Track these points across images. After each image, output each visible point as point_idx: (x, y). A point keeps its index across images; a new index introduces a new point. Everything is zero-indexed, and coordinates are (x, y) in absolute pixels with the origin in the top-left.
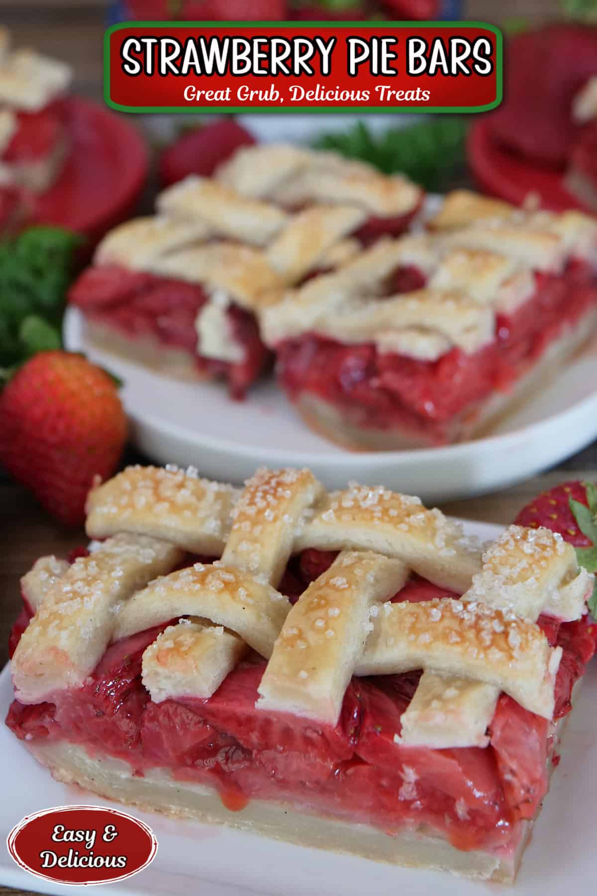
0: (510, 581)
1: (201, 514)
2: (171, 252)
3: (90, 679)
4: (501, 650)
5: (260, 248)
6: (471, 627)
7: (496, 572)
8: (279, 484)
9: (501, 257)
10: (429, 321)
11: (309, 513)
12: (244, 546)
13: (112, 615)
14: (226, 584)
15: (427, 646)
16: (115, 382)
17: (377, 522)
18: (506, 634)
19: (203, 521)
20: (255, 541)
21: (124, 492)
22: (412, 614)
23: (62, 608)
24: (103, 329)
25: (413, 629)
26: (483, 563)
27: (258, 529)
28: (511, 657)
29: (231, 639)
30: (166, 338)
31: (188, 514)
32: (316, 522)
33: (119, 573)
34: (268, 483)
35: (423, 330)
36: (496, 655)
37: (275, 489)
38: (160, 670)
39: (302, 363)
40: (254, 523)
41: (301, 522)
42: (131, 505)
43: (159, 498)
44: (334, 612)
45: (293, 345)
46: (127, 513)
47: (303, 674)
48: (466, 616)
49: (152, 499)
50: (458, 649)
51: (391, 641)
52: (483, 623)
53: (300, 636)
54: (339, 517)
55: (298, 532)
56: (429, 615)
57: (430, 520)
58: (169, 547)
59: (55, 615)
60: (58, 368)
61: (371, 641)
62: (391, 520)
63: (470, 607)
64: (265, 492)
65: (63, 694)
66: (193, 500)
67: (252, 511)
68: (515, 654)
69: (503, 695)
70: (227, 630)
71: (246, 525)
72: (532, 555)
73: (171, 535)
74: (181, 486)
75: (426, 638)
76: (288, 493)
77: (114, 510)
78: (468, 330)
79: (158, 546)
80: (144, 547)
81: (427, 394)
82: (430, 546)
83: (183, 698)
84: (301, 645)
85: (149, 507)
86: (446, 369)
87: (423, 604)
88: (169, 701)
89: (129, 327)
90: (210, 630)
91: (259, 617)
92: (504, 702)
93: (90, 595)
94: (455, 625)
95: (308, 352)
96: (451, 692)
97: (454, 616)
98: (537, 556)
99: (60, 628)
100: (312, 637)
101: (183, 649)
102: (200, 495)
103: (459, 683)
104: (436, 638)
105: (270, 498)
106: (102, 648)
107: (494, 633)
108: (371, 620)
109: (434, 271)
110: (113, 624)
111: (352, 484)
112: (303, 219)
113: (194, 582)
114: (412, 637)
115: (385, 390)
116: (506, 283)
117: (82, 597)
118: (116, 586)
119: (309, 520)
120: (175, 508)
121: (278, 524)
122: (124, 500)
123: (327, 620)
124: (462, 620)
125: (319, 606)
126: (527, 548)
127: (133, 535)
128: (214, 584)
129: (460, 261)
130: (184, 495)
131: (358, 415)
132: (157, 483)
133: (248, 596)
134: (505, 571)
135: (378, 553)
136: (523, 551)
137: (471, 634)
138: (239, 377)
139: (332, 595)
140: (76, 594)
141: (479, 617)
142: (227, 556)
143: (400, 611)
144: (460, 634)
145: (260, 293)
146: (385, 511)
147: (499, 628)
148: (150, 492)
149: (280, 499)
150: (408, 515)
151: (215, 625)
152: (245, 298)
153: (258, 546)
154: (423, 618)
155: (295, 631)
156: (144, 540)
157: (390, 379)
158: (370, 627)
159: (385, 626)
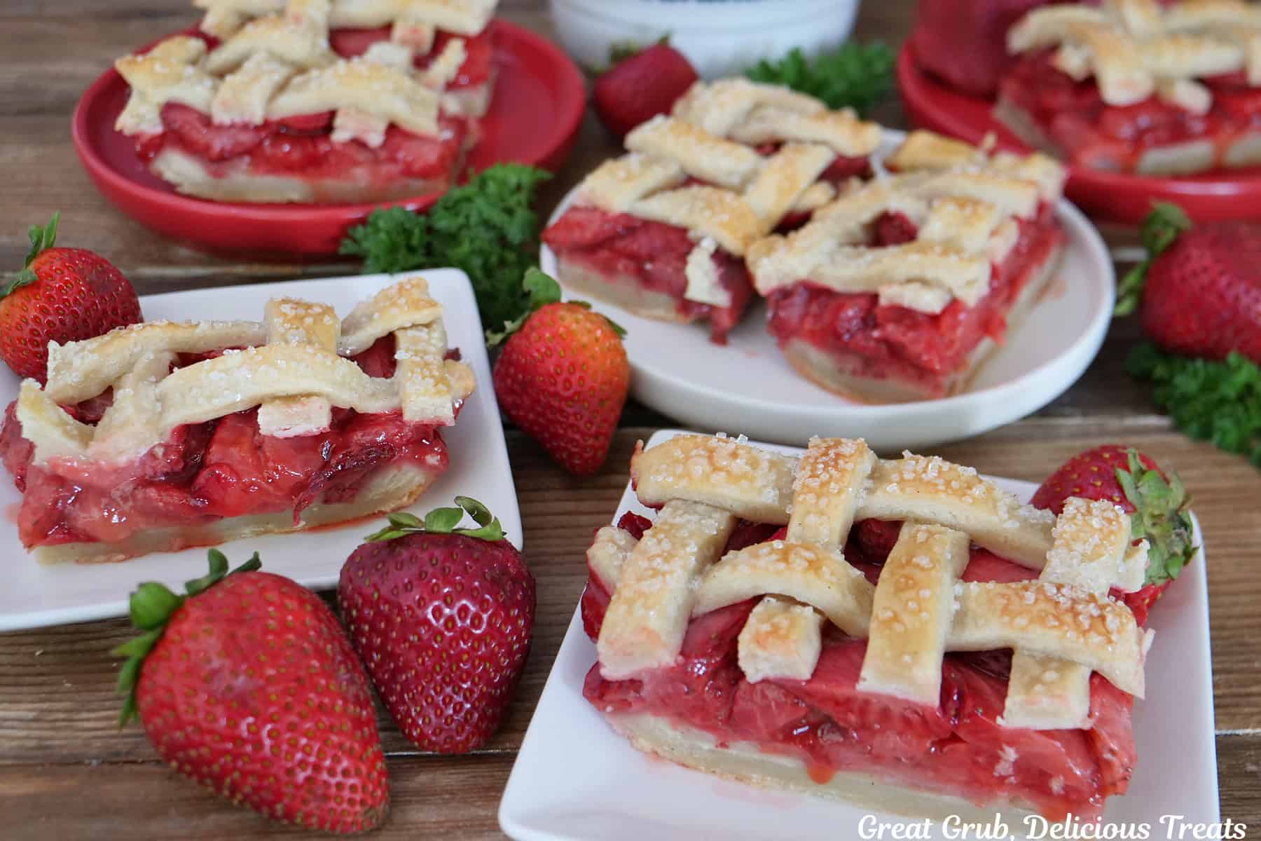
0: (1087, 558)
1: (759, 484)
2: (649, 194)
3: (680, 658)
4: (1100, 634)
5: (739, 190)
6: (1067, 611)
7: (1068, 546)
8: (838, 455)
9: (991, 207)
10: (930, 274)
11: (869, 483)
12: (812, 519)
13: (691, 591)
14: (810, 562)
15: (1023, 629)
16: (617, 332)
17: (943, 496)
18: (1103, 618)
19: (760, 492)
20: (822, 513)
21: (677, 461)
22: (1003, 596)
23: (645, 586)
24: (578, 269)
25: (1005, 610)
26: (1054, 539)
27: (823, 501)
28: (1110, 642)
29: (818, 617)
30: (647, 280)
31: (744, 483)
32: (879, 493)
33: (693, 548)
34: (826, 454)
35: (924, 282)
36: (1095, 639)
37: (836, 460)
38: (760, 652)
39: (793, 312)
40: (819, 496)
41: (864, 494)
42: (688, 475)
43: (716, 469)
44: (926, 593)
45: (785, 294)
46: (684, 483)
47: (907, 658)
48: (1062, 599)
49: (708, 469)
50: (1055, 633)
51: (981, 622)
52: (1080, 607)
53: (896, 618)
54: (902, 490)
55: (861, 504)
56: (1022, 598)
57: (990, 490)
58: (727, 514)
59: (641, 594)
60: (569, 320)
61: (959, 619)
62: (955, 492)
63: (1064, 591)
64: (826, 465)
65: (652, 673)
66: (748, 468)
67: (814, 483)
68: (1114, 637)
69: (1094, 674)
70: (816, 610)
71: (811, 498)
72: (1101, 530)
73: (728, 504)
74: (734, 455)
75: (1021, 621)
76: (849, 466)
77: (670, 480)
78: (970, 283)
79: (717, 515)
80: (703, 516)
81: (930, 347)
82: (995, 519)
83: (781, 679)
84: (898, 628)
85: (706, 477)
86: (946, 322)
87: (1013, 585)
88: (765, 681)
89: (608, 269)
90: (798, 609)
91: (844, 595)
92: (1096, 681)
93: (671, 572)
94: (1050, 608)
95: (799, 300)
96: (1050, 676)
97: (1048, 599)
98: (1106, 531)
99: (647, 608)
100: (905, 617)
101: (782, 632)
102: (754, 464)
103: (1054, 665)
104: (1031, 621)
105: (833, 472)
106: (684, 625)
107: (1092, 617)
108: (956, 598)
109: (923, 220)
110: (693, 599)
111: (906, 453)
112: (778, 160)
113: (778, 560)
114: (1006, 619)
115: (884, 341)
116: (994, 233)
117: (664, 574)
118: (692, 562)
119: (870, 491)
120: (733, 478)
121: (843, 496)
122: (680, 470)
123: (919, 601)
124: (1057, 603)
125: (907, 587)
126: (1096, 522)
127: (690, 504)
128: (798, 563)
129: (950, 209)
130: (740, 465)
131: (852, 363)
132: (711, 452)
133: (832, 574)
134: (1079, 547)
135: (943, 525)
136: (1092, 526)
137: (1068, 618)
138: (725, 321)
139: (919, 575)
140: (656, 573)
141: (1074, 601)
142: (793, 529)
143: (988, 591)
144: (1057, 618)
145: (749, 240)
146: (948, 484)
147: (1095, 612)
148: (705, 462)
149: (843, 471)
150: (970, 488)
151: (804, 605)
152: (733, 245)
153: (825, 518)
154: (1015, 599)
155: (889, 614)
156: (700, 508)
157: (892, 330)
158: (956, 606)
159: (972, 605)
